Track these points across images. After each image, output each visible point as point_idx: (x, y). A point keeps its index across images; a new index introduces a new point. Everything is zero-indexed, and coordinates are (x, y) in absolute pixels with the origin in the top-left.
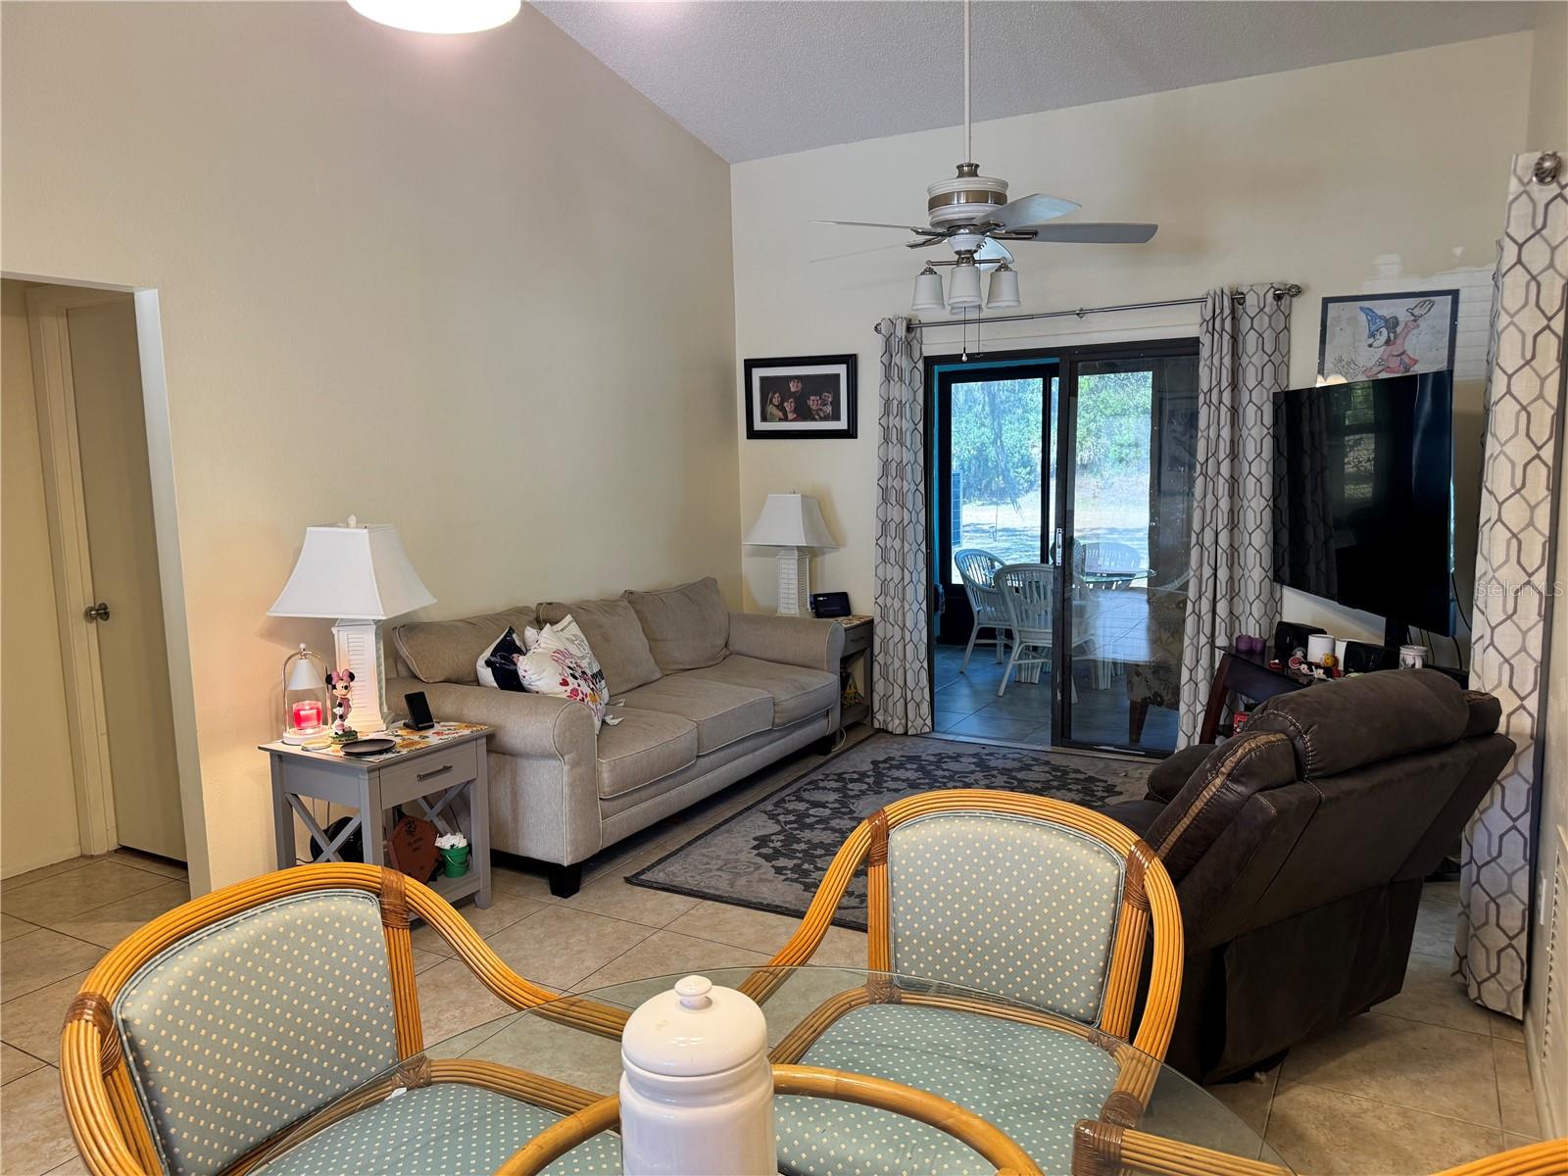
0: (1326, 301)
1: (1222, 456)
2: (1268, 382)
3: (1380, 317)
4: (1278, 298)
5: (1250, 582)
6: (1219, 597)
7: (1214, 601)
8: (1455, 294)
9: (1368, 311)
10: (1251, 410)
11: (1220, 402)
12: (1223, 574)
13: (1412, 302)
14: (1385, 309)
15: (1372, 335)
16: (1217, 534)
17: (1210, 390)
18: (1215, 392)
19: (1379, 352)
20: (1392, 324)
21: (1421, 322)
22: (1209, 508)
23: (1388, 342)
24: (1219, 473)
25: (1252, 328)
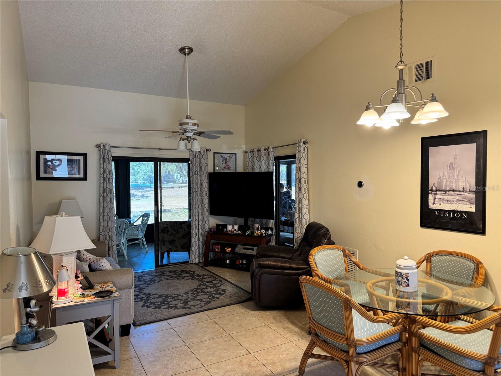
0: (214, 153)
1: (199, 187)
2: (206, 170)
3: (224, 158)
4: (207, 151)
5: (205, 216)
6: (199, 220)
7: (199, 222)
8: (236, 154)
9: (222, 156)
10: (203, 176)
11: (198, 174)
12: (200, 214)
13: (229, 155)
14: (225, 156)
15: (223, 161)
16: (198, 205)
17: (196, 171)
18: (197, 172)
19: (224, 165)
20: (226, 159)
21: (231, 159)
22: (197, 199)
23: (226, 163)
24: (198, 191)
25: (203, 158)
